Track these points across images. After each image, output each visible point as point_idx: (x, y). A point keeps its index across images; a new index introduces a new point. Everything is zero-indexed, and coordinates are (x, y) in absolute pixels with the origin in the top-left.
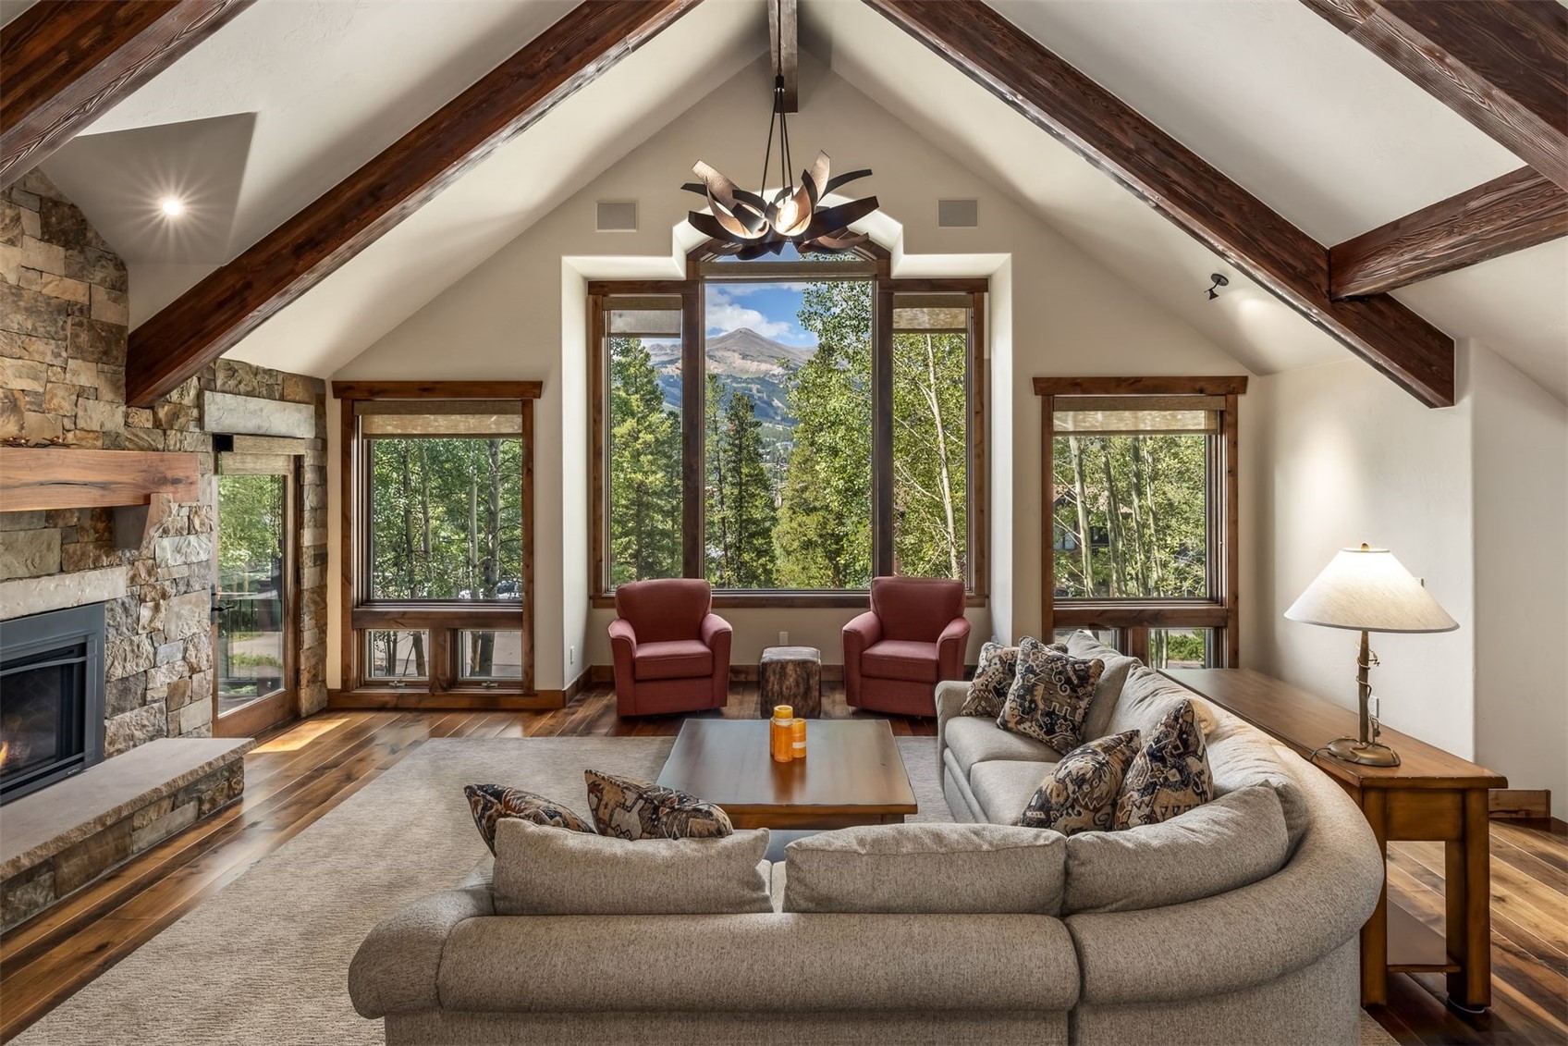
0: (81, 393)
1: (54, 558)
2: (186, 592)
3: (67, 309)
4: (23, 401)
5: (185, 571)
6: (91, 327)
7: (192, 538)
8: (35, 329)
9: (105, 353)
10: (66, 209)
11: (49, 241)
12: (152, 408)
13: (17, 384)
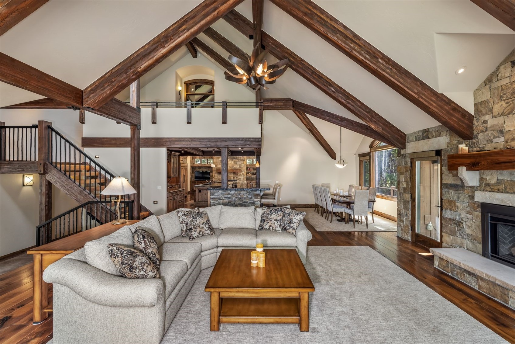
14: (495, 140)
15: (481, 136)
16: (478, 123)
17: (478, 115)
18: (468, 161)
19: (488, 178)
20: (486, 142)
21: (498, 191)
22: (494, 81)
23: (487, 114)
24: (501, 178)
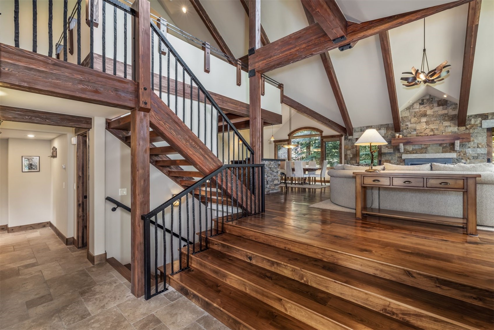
0: (446, 126)
1: (441, 151)
2: (476, 159)
3: (443, 115)
4: (434, 130)
5: (476, 155)
6: (448, 116)
7: (478, 149)
8: (436, 119)
9: (452, 119)
10: (442, 101)
11: (439, 106)
12: (465, 126)
13: (433, 128)
14: (412, 133)
15: (405, 131)
16: (403, 125)
17: (403, 122)
18: (404, 141)
19: (408, 148)
20: (407, 134)
21: (413, 153)
22: (411, 109)
23: (408, 122)
24: (414, 148)
